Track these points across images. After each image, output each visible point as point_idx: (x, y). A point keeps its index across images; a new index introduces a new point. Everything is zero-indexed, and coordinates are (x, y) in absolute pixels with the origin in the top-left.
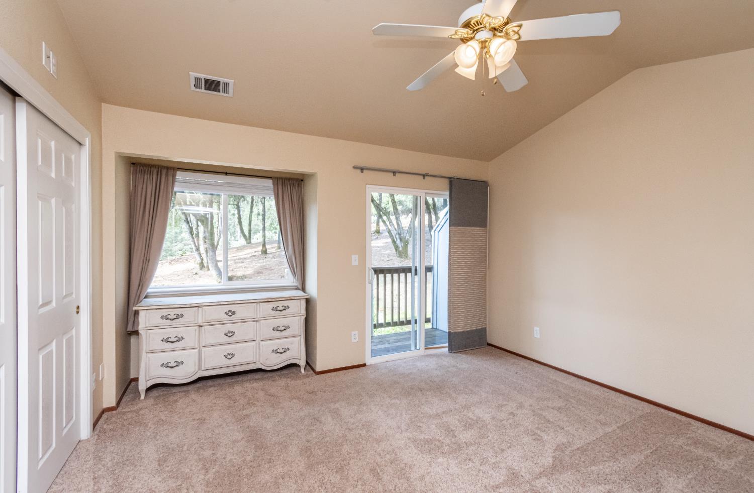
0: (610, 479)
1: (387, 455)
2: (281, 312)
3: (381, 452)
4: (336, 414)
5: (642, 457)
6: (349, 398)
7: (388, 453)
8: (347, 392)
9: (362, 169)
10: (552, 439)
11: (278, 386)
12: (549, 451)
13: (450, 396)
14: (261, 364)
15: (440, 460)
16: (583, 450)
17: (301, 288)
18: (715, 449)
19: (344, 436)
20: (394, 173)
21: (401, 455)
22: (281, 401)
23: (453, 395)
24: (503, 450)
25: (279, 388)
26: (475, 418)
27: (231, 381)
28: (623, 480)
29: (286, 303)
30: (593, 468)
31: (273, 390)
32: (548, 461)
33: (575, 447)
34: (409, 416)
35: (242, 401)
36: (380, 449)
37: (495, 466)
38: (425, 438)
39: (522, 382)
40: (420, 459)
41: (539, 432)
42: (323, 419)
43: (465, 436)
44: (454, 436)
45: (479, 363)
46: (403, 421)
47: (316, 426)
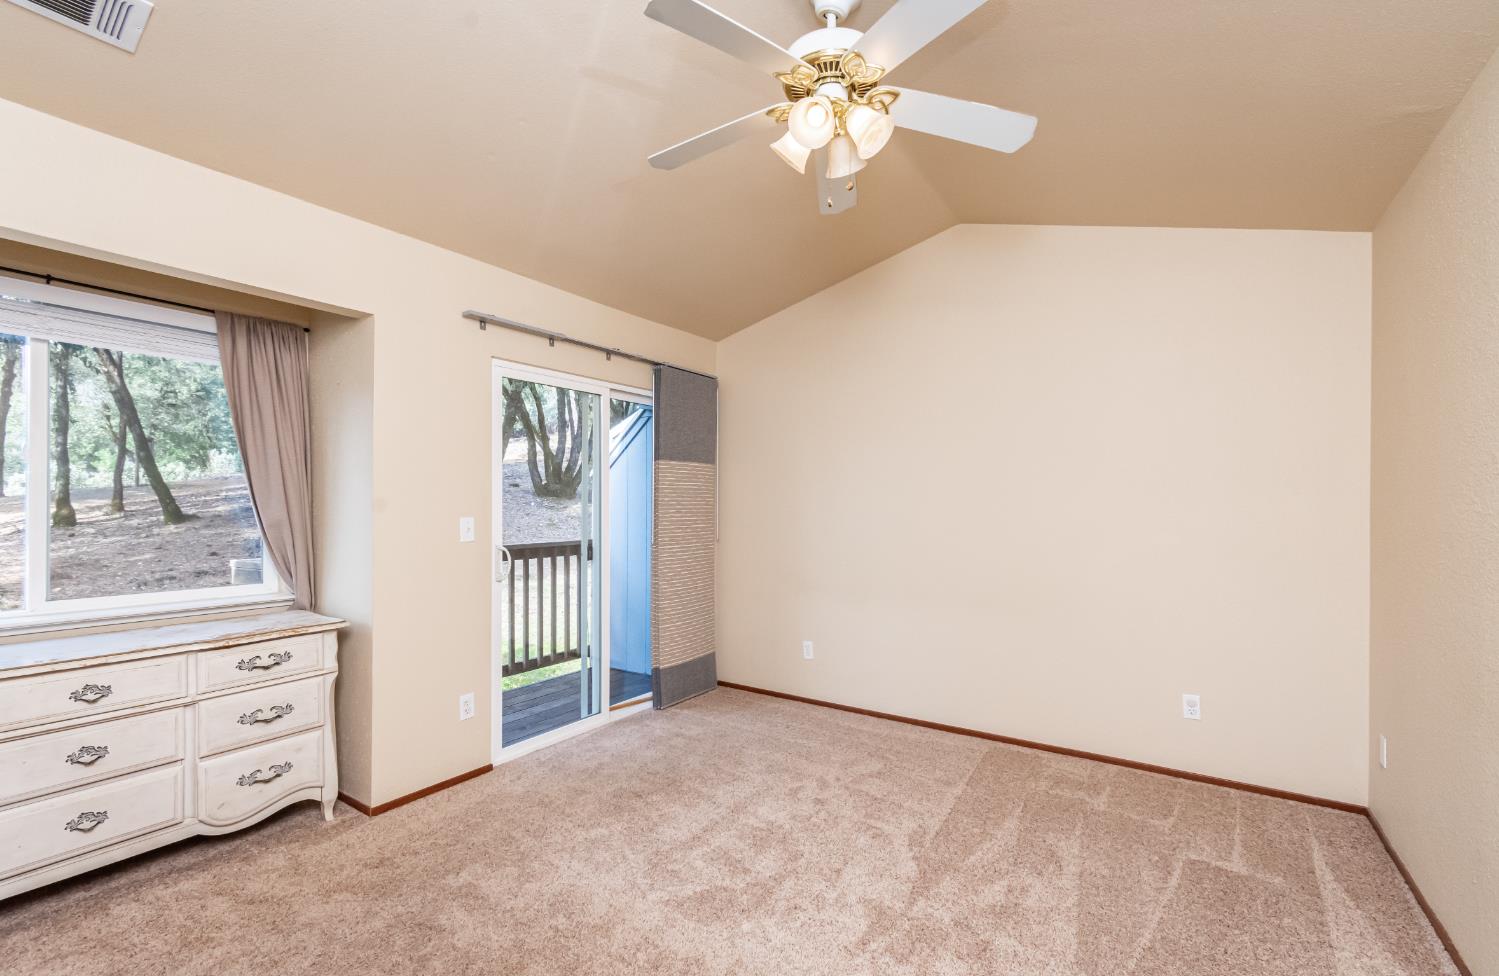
0: (1001, 869)
1: (639, 955)
2: (268, 671)
3: (622, 951)
4: (470, 897)
5: (1016, 822)
6: (486, 853)
7: (638, 950)
8: (475, 840)
9: (483, 322)
10: (899, 829)
11: (267, 871)
12: (903, 849)
13: (700, 795)
14: (201, 821)
15: (746, 926)
16: (944, 833)
17: (308, 605)
18: (1080, 785)
19: (519, 945)
20: (552, 339)
21: (666, 943)
22: (296, 907)
23: (705, 790)
24: (838, 871)
25: (274, 876)
26: (763, 825)
27: (88, 895)
28: (1015, 864)
29: (280, 647)
30: (972, 858)
31: (255, 887)
32: (909, 868)
33: (932, 834)
34: (641, 857)
35: (157, 944)
36: (615, 947)
37: (841, 904)
38: (695, 893)
39: (805, 742)
40: (707, 939)
41: (872, 822)
42: (443, 920)
43: (766, 865)
44: (746, 871)
45: (718, 720)
46: (635, 870)
47: (433, 942)
